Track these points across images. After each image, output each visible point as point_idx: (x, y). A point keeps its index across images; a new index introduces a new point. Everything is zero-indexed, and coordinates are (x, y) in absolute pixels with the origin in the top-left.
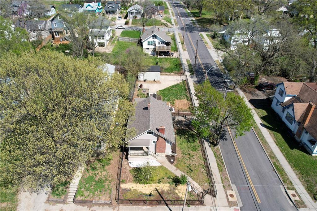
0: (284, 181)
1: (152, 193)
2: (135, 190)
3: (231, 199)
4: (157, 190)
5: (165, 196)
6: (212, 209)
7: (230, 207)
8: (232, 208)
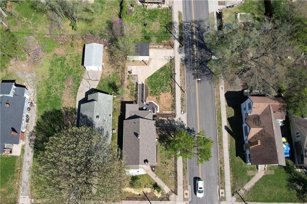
0: (221, 183)
1: (141, 194)
2: (131, 192)
3: (186, 196)
4: (143, 192)
5: (148, 196)
6: (174, 203)
7: (184, 201)
8: (185, 202)
